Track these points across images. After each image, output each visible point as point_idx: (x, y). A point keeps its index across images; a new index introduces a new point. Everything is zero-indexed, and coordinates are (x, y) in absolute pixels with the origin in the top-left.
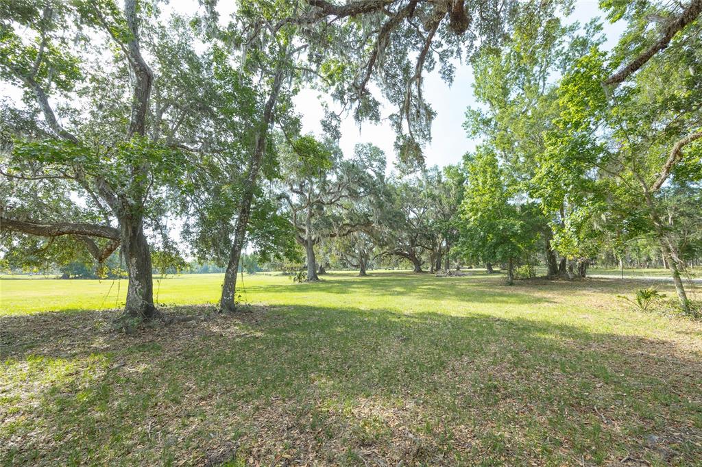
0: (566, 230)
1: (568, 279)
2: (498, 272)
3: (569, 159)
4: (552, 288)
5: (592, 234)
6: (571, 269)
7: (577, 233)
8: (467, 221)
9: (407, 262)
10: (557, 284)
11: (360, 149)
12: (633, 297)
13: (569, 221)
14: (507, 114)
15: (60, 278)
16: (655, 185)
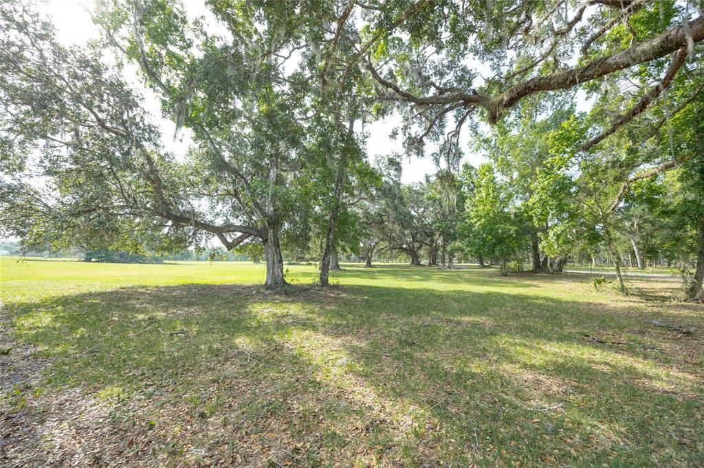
0: (550, 238)
1: (549, 273)
2: (488, 267)
3: (554, 191)
4: (537, 278)
5: (567, 242)
6: (551, 265)
7: (557, 240)
8: (472, 225)
9: (404, 255)
10: (540, 276)
11: (379, 159)
12: (592, 284)
13: (552, 233)
14: (506, 141)
15: (83, 261)
16: (611, 208)
